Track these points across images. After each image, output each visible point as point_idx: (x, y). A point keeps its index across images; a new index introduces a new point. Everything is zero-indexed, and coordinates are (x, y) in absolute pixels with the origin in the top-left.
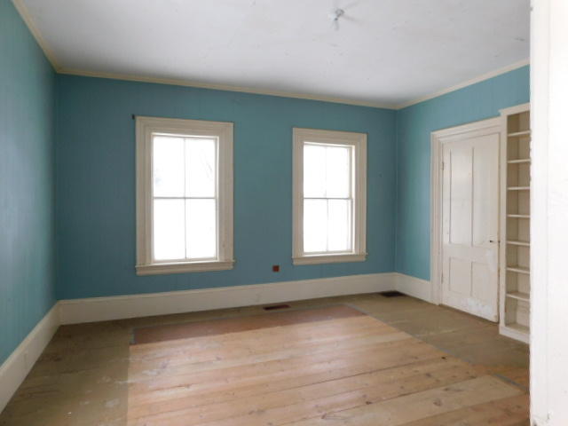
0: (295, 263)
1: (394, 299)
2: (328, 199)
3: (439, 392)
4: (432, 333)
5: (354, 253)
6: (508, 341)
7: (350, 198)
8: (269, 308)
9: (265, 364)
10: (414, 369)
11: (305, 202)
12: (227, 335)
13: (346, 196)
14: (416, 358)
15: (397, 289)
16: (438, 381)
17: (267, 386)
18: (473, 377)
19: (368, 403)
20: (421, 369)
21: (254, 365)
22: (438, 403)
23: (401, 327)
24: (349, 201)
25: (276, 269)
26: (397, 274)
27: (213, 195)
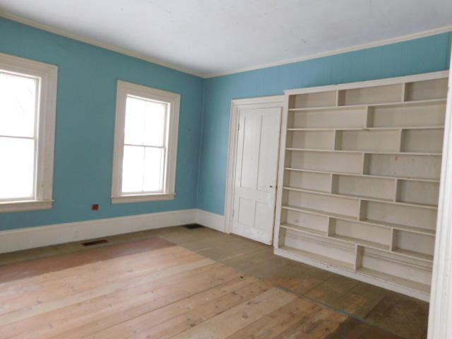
0: (113, 202)
1: (195, 230)
2: (145, 146)
3: (244, 306)
4: (229, 258)
5: (165, 193)
6: (280, 259)
7: (164, 147)
8: (88, 244)
9: (91, 301)
10: (223, 289)
11: (125, 147)
12: (46, 275)
13: (161, 145)
14: (222, 279)
15: (197, 221)
16: (242, 297)
17: (97, 324)
18: (265, 291)
19: (193, 325)
20: (228, 289)
21: (79, 304)
22: (245, 317)
23: (207, 254)
24: (163, 150)
25: (95, 207)
26: (197, 210)
27: (32, 136)
